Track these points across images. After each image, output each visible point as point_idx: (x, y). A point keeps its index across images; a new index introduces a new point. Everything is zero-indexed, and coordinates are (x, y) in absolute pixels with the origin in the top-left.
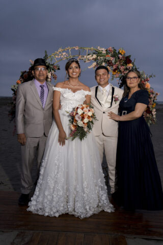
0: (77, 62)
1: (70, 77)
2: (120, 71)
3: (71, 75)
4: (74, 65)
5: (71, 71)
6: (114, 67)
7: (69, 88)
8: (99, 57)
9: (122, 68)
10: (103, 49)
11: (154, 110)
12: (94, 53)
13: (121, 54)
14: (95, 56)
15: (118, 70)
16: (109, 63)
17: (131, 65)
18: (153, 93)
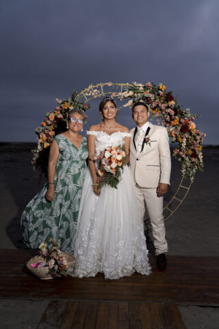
0: (112, 101)
1: (104, 119)
2: (161, 110)
3: (106, 116)
4: (109, 104)
5: (106, 111)
6: (154, 105)
7: (104, 131)
8: (136, 94)
9: (163, 106)
10: (140, 85)
11: (201, 154)
12: (130, 90)
13: (161, 90)
14: (131, 93)
15: (158, 108)
16: (148, 101)
17: (173, 103)
18: (198, 135)
